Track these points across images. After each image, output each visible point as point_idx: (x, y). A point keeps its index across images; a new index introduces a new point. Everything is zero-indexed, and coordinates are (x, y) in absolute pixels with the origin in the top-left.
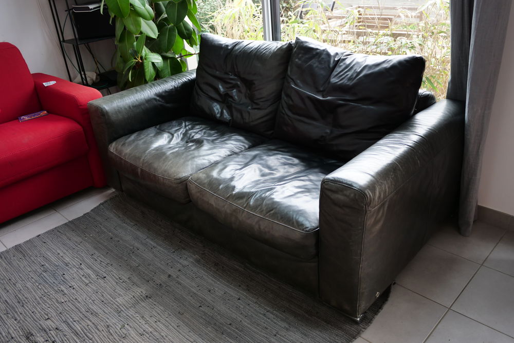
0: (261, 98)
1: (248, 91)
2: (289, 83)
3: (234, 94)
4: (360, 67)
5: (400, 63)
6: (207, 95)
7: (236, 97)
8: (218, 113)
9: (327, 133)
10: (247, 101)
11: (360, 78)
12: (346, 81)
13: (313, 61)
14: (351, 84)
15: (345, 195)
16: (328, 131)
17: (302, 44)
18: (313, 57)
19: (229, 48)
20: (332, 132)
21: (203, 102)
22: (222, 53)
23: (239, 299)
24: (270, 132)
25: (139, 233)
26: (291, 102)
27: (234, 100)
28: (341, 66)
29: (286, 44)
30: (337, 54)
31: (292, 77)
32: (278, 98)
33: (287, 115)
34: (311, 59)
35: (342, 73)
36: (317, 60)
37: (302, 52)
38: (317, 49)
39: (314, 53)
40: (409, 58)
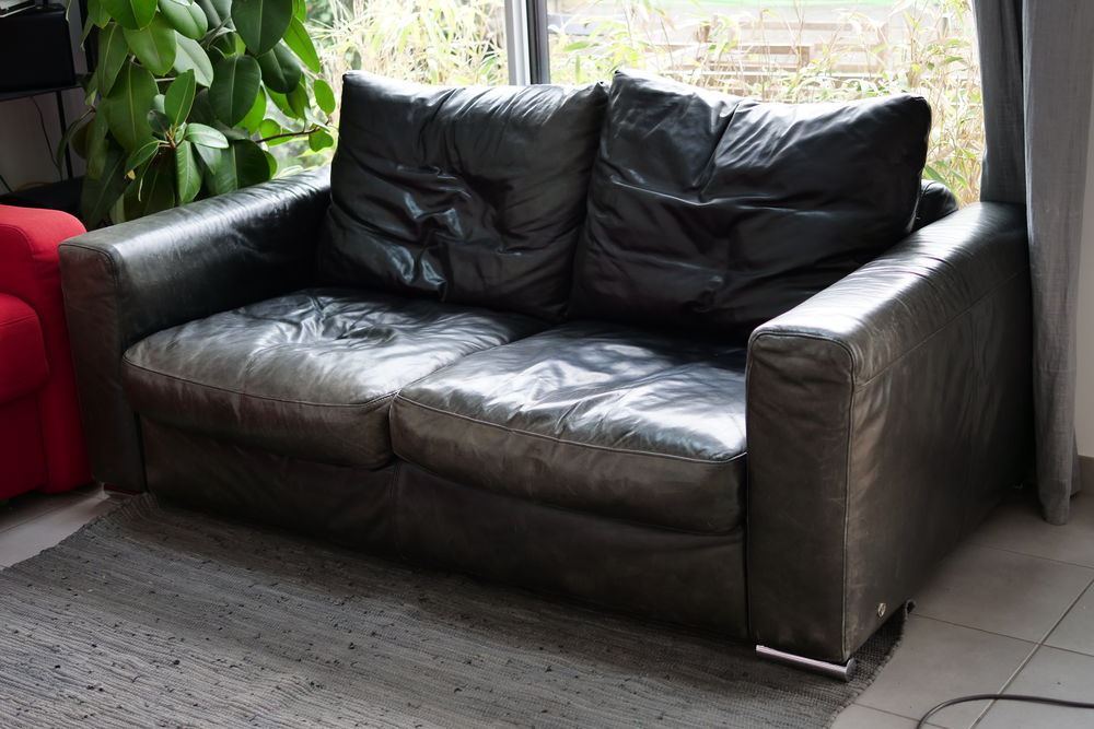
0: (532, 222)
1: (492, 210)
2: (607, 178)
3: (450, 220)
4: (785, 128)
5: (878, 112)
6: (372, 226)
7: (458, 228)
8: (406, 271)
9: (716, 284)
10: (490, 233)
11: (788, 149)
12: (755, 161)
13: (667, 120)
14: (768, 165)
15: (809, 356)
16: (718, 279)
17: (632, 86)
18: (667, 112)
19: (430, 104)
20: (727, 281)
21: (362, 246)
22: (410, 117)
23: (549, 670)
24: (556, 308)
25: (224, 577)
26: (616, 222)
27: (451, 235)
28: (737, 129)
29: (588, 89)
30: (723, 104)
31: (615, 163)
32: (577, 217)
33: (608, 254)
34: (659, 117)
35: (741, 145)
36: (675, 119)
37: (635, 102)
38: (673, 95)
39: (667, 103)
40: (896, 100)
